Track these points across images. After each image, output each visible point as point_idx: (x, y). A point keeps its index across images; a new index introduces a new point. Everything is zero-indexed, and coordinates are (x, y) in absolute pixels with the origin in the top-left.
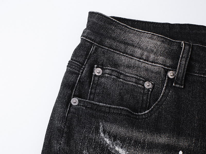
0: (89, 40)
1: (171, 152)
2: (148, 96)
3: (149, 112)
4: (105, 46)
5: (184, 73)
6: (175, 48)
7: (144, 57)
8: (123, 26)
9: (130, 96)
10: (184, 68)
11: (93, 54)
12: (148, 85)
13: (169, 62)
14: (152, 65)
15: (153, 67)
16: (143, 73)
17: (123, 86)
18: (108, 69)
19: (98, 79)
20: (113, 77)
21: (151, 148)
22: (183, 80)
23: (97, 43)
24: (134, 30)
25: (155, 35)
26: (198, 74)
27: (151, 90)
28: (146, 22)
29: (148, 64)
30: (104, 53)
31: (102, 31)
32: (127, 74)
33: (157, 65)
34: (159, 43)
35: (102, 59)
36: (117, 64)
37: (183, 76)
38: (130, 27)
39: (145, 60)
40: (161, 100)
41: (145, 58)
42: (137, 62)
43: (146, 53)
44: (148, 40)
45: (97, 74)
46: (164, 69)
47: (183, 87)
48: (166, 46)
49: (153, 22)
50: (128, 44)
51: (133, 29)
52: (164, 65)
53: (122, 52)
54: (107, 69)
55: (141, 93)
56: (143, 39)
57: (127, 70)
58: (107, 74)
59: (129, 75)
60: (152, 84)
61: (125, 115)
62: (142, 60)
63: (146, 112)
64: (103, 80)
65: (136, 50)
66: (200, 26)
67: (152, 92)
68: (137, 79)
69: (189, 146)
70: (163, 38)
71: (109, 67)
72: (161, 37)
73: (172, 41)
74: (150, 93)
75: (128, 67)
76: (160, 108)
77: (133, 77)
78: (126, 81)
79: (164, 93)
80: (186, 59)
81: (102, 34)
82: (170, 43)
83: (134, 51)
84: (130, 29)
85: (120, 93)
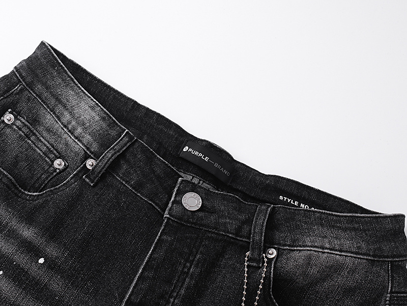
0: (18, 75)
1: (29, 253)
2: (49, 176)
3: (38, 195)
4: (33, 92)
5: (103, 168)
6: (113, 133)
7: (70, 127)
8: (69, 77)
9: (28, 165)
10: (107, 162)
11: (15, 94)
12: (58, 164)
13: (95, 147)
14: (75, 141)
15: (74, 144)
16: (61, 147)
17: (27, 150)
18: (21, 121)
19: (4, 127)
20: (21, 132)
21: (9, 236)
22: (97, 176)
23: (25, 83)
24: (80, 89)
25: (99, 106)
26: (120, 178)
27: (58, 171)
28: (109, 86)
29: (71, 138)
30: (29, 99)
31: (39, 71)
32: (41, 138)
33: (79, 144)
34: (97, 118)
35: (23, 106)
36: (38, 121)
37: (100, 172)
38: (77, 83)
39: (70, 131)
40: (59, 187)
41: (70, 129)
42: (60, 130)
43: (74, 123)
44: (87, 108)
45: (6, 121)
46: (86, 152)
47: (92, 185)
48: (104, 125)
49: (117, 91)
50: (60, 102)
51: (79, 87)
52: (88, 149)
53: (50, 109)
54: (19, 120)
55: (43, 168)
56: (82, 104)
57: (45, 134)
58: (16, 125)
59: (43, 140)
60: (65, 165)
61: (4, 183)
62: (65, 130)
63: (35, 194)
64: (8, 131)
65: (66, 113)
66: (174, 123)
67: (58, 174)
68: (49, 149)
69: (57, 258)
70: (107, 114)
71: (24, 118)
72: (105, 112)
73: (117, 124)
74: (55, 174)
75: (49, 130)
76: (50, 197)
77: (45, 145)
78: (35, 145)
79: (68, 181)
80: (115, 153)
81: (37, 76)
82: (112, 125)
83: (62, 114)
84: (77, 85)
85: (17, 156)
